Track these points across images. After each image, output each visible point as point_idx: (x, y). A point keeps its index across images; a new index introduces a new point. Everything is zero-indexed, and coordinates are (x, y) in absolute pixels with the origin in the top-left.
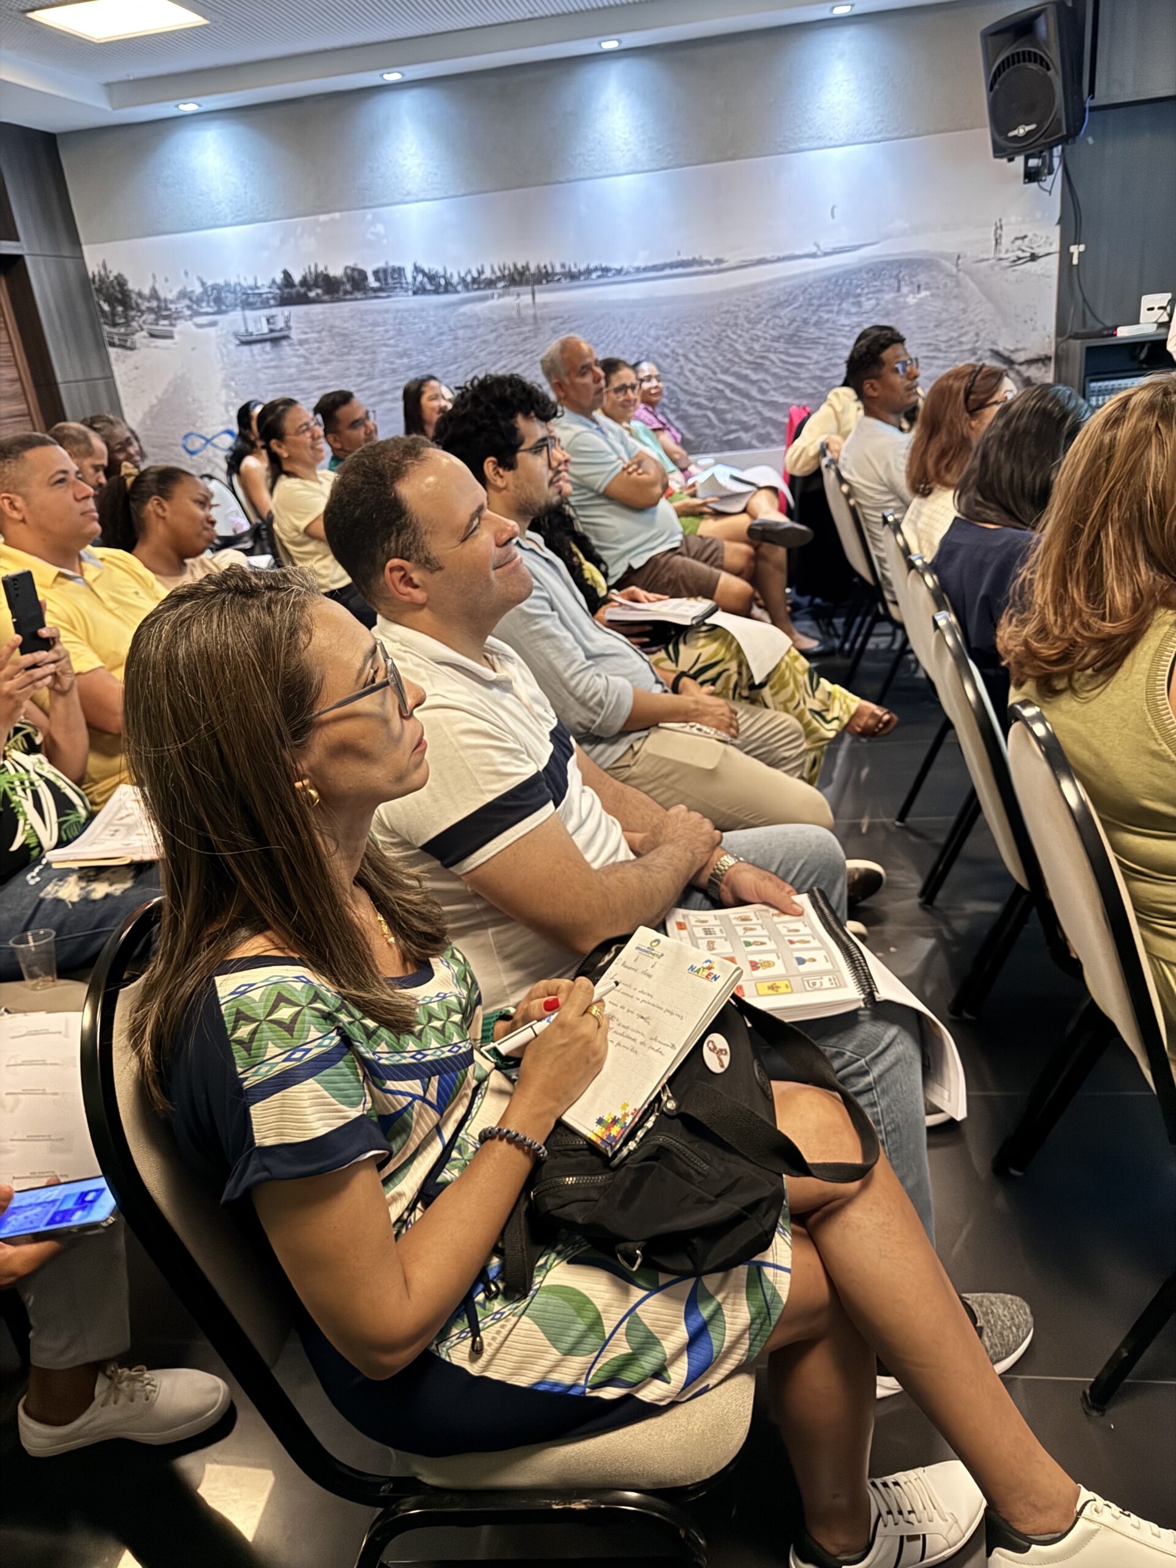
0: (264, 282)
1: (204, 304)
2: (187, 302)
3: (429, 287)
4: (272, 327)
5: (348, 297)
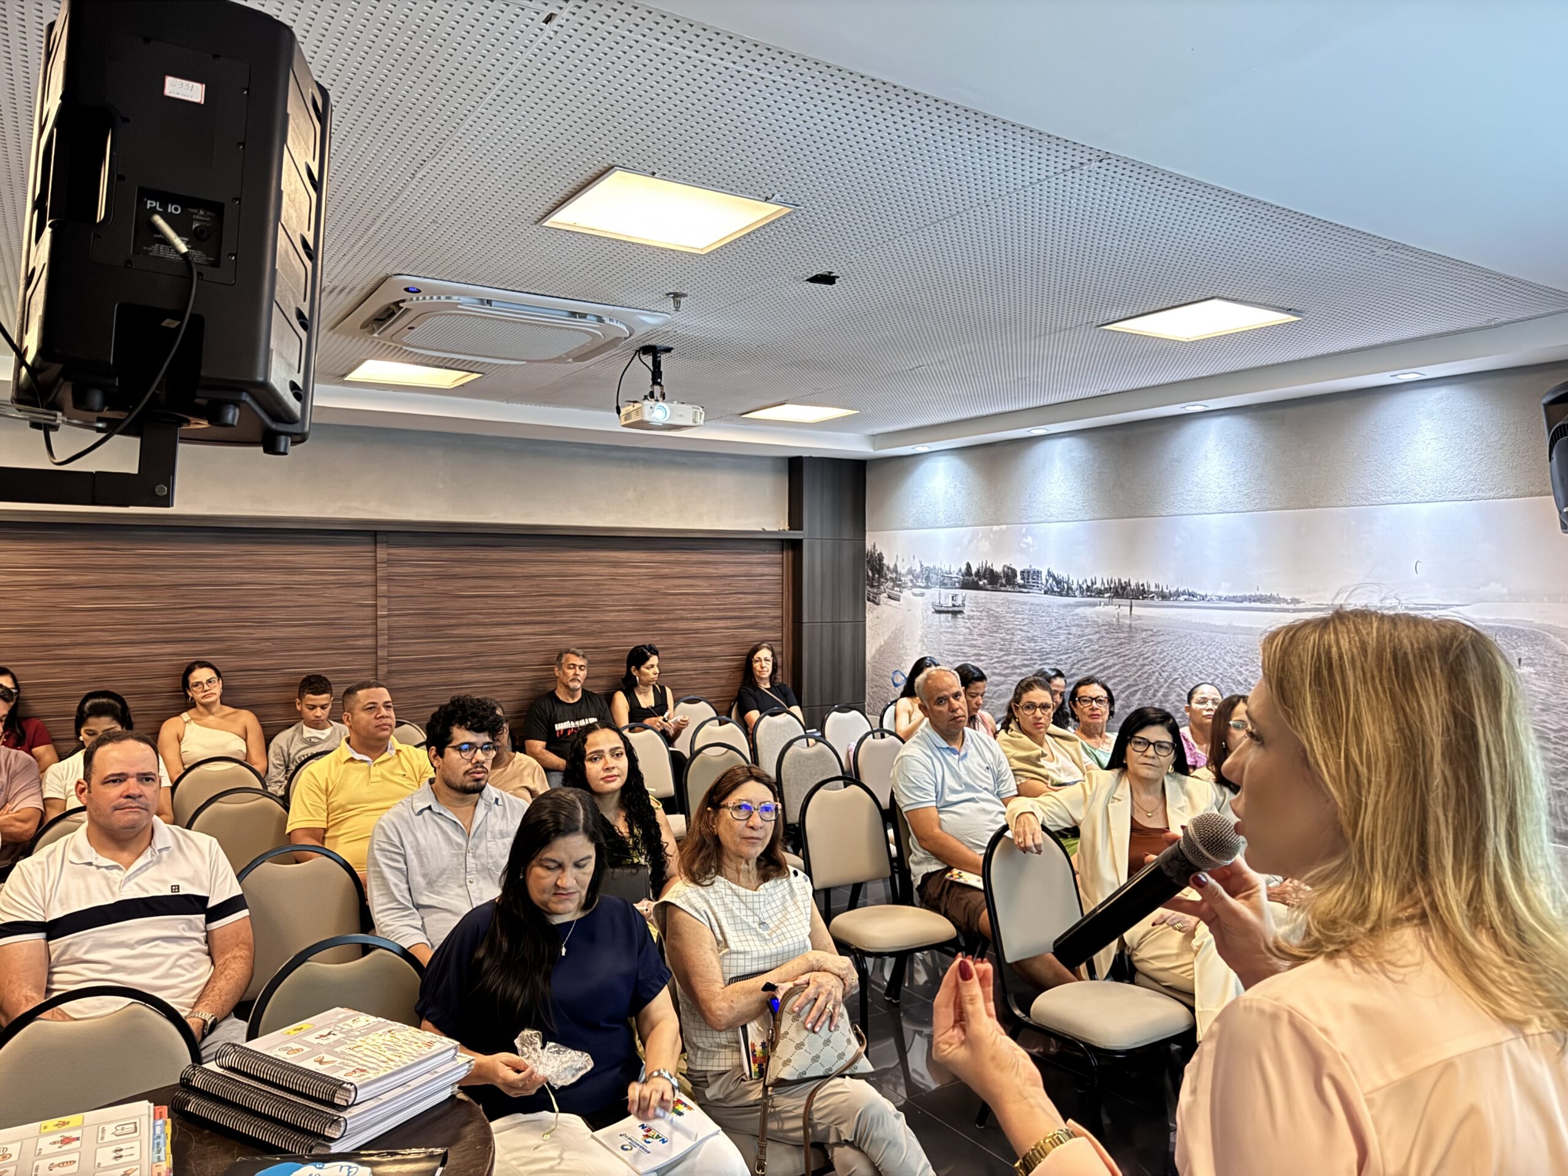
1: (920, 580)
3: (1056, 589)
4: (954, 602)
5: (1003, 588)
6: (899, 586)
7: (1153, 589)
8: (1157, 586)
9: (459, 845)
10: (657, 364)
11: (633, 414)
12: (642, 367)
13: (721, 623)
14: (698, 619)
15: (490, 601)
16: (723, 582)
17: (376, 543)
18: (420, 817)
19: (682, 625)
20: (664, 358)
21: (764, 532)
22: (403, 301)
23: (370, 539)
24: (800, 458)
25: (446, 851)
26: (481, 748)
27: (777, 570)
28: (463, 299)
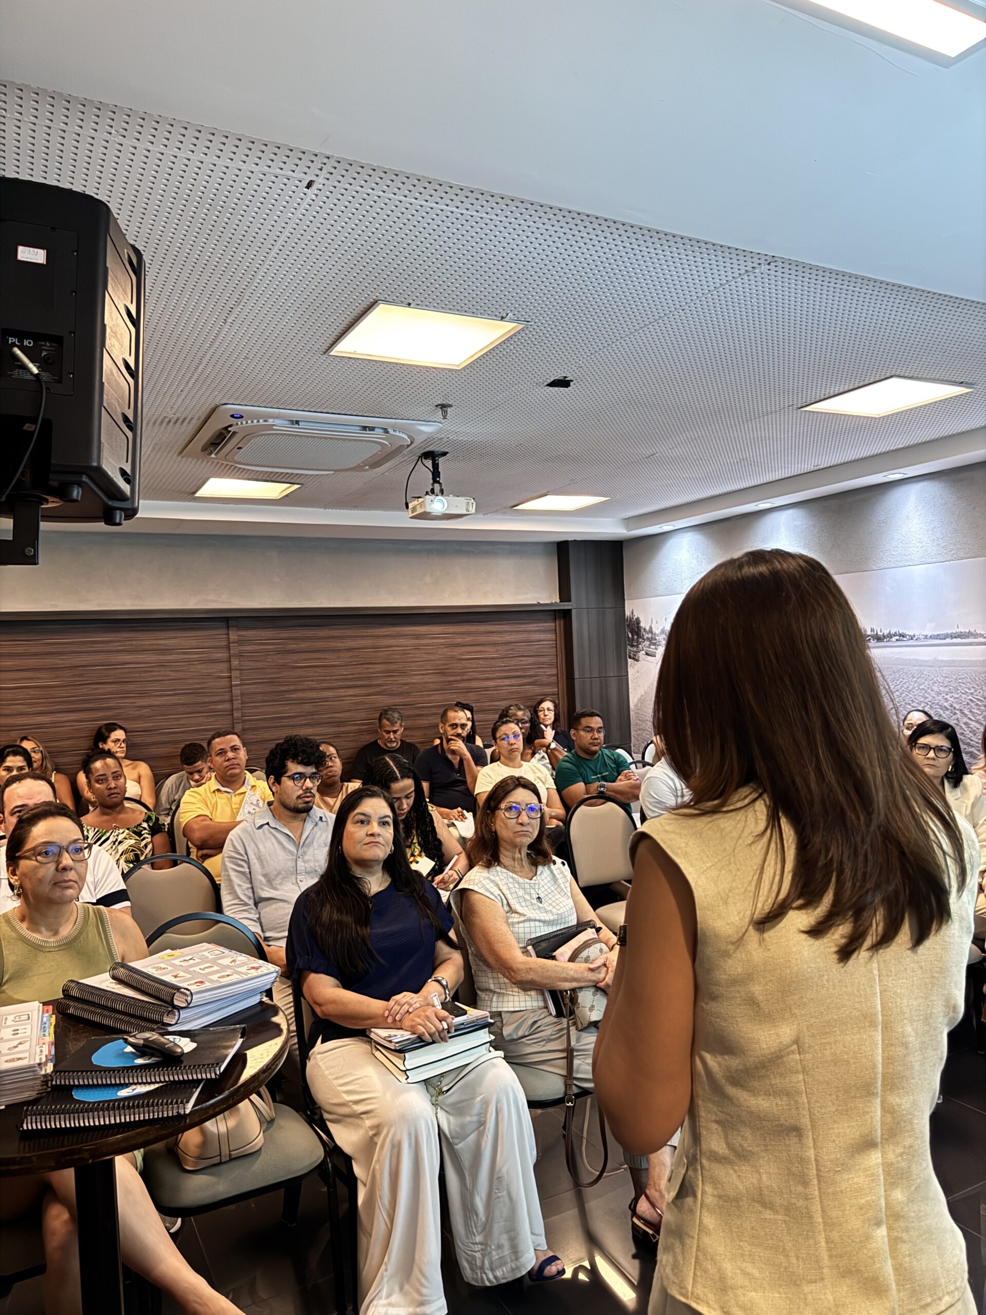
6: (655, 644)
7: (869, 633)
8: (872, 630)
9: (290, 852)
10: (436, 467)
11: (418, 507)
12: (424, 471)
13: (507, 682)
14: (488, 679)
15: (319, 670)
16: (507, 647)
17: (228, 627)
18: (261, 830)
19: (474, 684)
20: (441, 461)
21: (539, 604)
22: (231, 426)
23: (224, 624)
24: (566, 542)
25: (282, 855)
26: (309, 778)
27: (551, 636)
28: (277, 422)
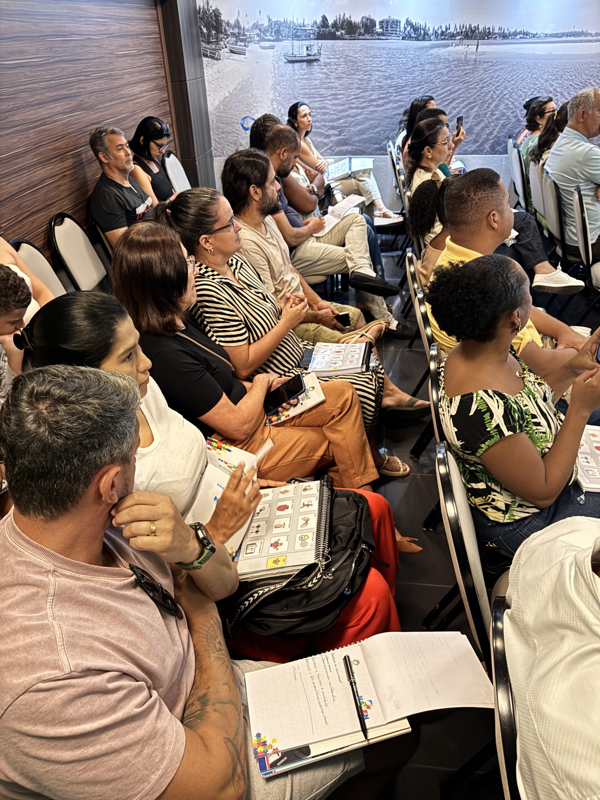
0: (309, 22)
1: (268, 34)
2: (258, 31)
3: (413, 35)
4: (309, 52)
5: (361, 37)
7: (497, 31)
8: (500, 29)
